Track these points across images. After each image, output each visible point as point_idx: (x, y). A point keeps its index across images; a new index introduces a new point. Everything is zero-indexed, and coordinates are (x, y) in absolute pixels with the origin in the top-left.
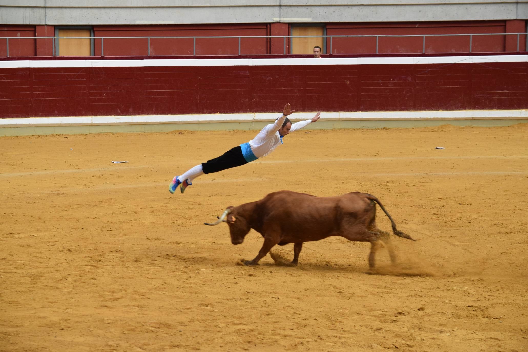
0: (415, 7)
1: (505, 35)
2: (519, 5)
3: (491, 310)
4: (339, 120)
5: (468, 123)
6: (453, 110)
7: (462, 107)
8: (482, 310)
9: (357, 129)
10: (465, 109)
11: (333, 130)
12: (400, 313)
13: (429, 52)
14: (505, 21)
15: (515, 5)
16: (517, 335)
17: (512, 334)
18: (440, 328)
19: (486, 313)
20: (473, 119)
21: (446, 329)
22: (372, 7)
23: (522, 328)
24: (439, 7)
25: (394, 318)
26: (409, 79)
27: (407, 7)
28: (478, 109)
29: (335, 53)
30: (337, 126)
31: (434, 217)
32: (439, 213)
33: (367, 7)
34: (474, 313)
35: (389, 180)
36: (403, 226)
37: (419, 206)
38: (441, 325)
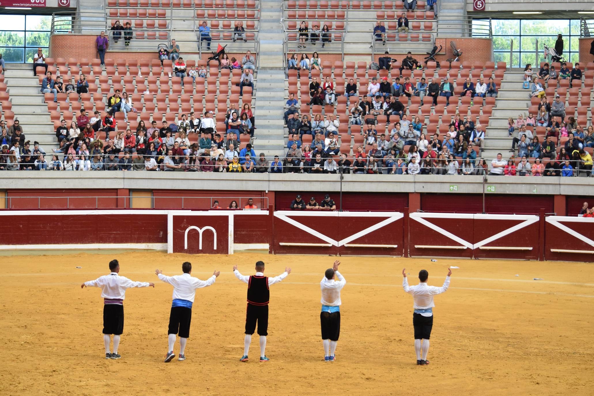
0: (62, 180)
1: (117, 198)
2: (125, 180)
3: (110, 367)
4: (16, 250)
5: (96, 252)
6: (87, 243)
7: (92, 242)
8: (106, 367)
9: (27, 256)
10: (94, 243)
11: (12, 256)
12: (54, 371)
13: (71, 207)
14: (117, 189)
15: (123, 180)
16: (126, 381)
17: (123, 381)
18: (80, 379)
19: (108, 369)
20: (99, 249)
21: (84, 380)
22: (36, 180)
23: (129, 377)
24: (77, 180)
25: (51, 374)
26: (60, 224)
27: (58, 180)
28: (102, 243)
29: (13, 208)
30: (15, 254)
31: (76, 310)
32: (79, 308)
33: (32, 179)
34: (100, 369)
35: (47, 288)
36: (57, 316)
37: (66, 304)
38: (80, 377)
